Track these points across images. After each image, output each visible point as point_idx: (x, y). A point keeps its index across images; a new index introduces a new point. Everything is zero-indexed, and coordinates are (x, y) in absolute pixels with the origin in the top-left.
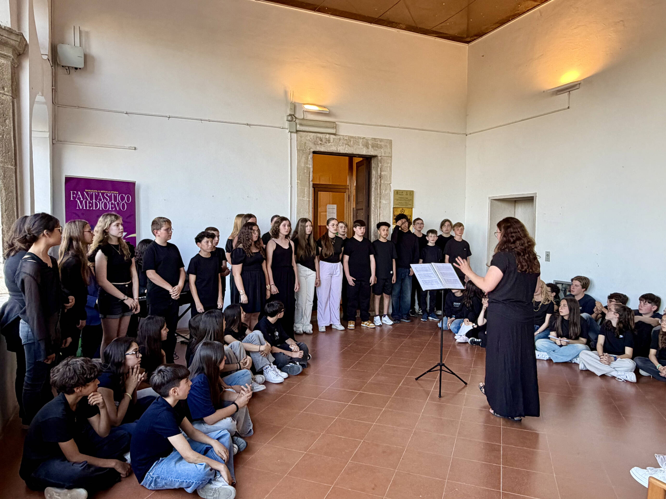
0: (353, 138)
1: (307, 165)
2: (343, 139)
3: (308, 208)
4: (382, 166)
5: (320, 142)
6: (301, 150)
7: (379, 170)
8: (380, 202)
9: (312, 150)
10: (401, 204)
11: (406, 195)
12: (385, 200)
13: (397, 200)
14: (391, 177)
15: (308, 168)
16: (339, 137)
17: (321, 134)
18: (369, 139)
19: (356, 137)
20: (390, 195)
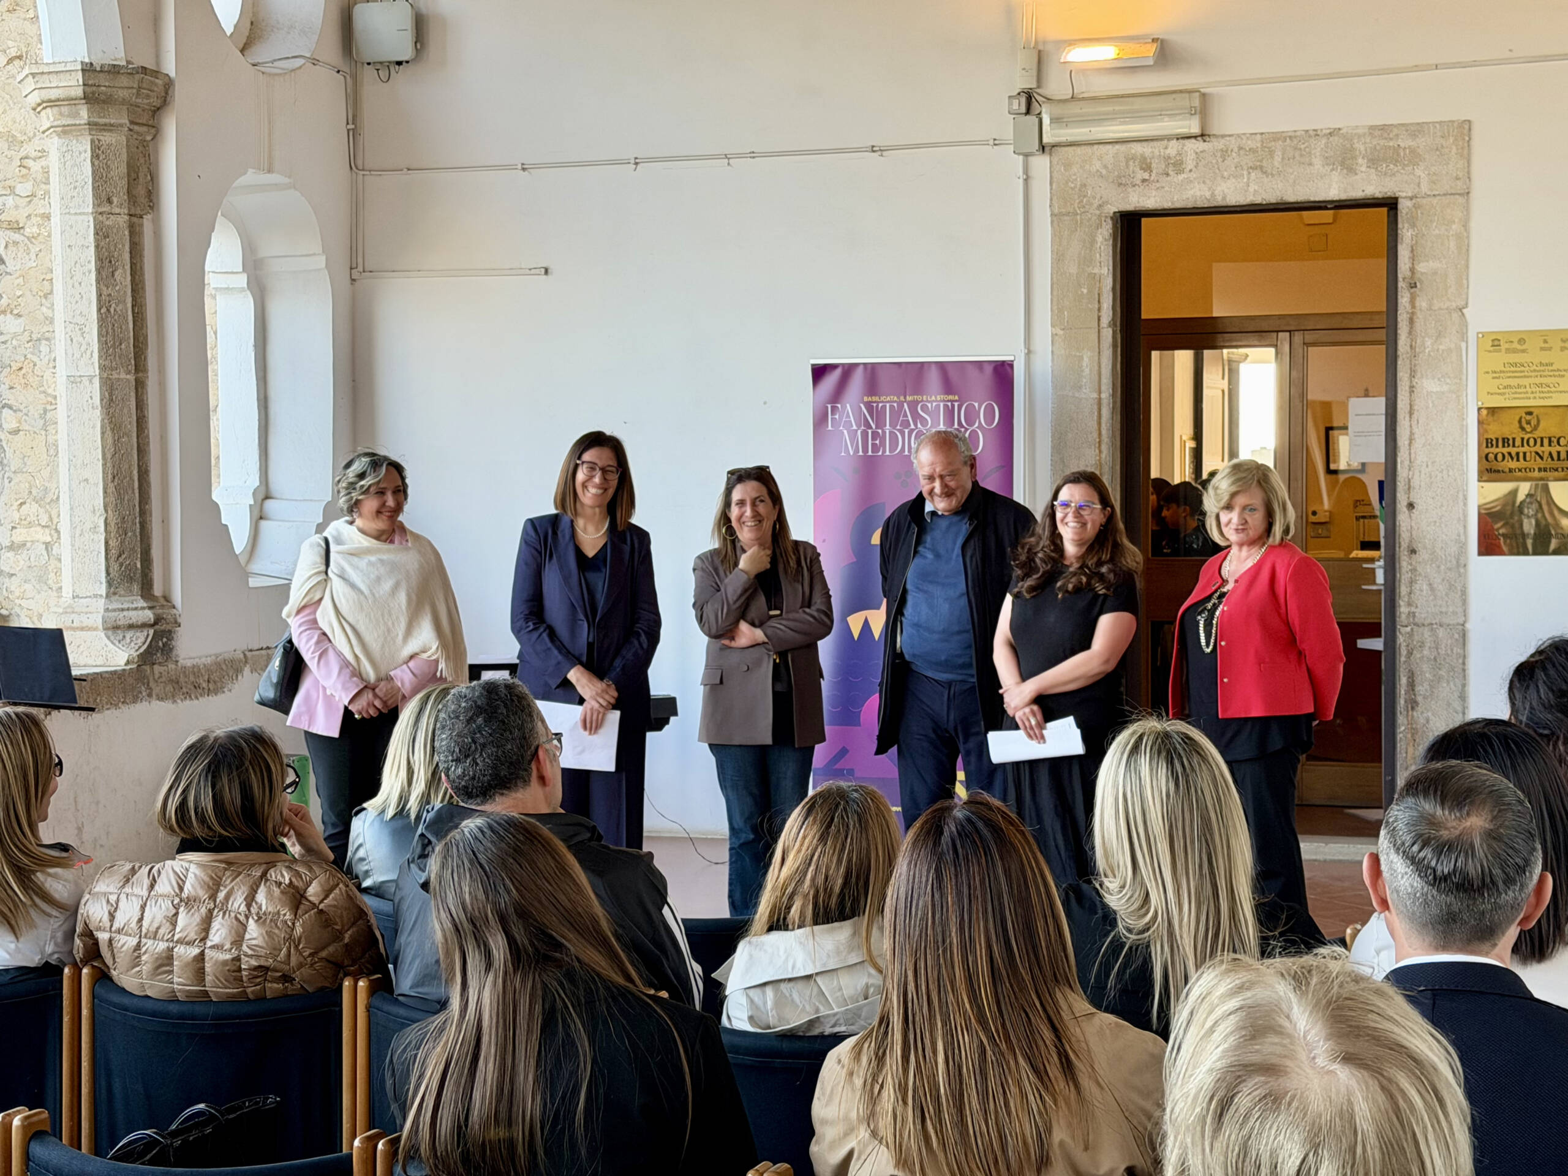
0: (1285, 138)
1: (1090, 270)
2: (1240, 148)
3: (1096, 426)
4: (1418, 237)
5: (1141, 175)
6: (1068, 214)
7: (1405, 254)
8: (1412, 387)
9: (1112, 209)
10: (1516, 393)
11: (1542, 349)
12: (1439, 379)
13: (1496, 374)
14: (1465, 282)
15: (1092, 276)
16: (1221, 146)
17: (1145, 144)
18: (1355, 134)
19: (1298, 134)
20: (1461, 356)
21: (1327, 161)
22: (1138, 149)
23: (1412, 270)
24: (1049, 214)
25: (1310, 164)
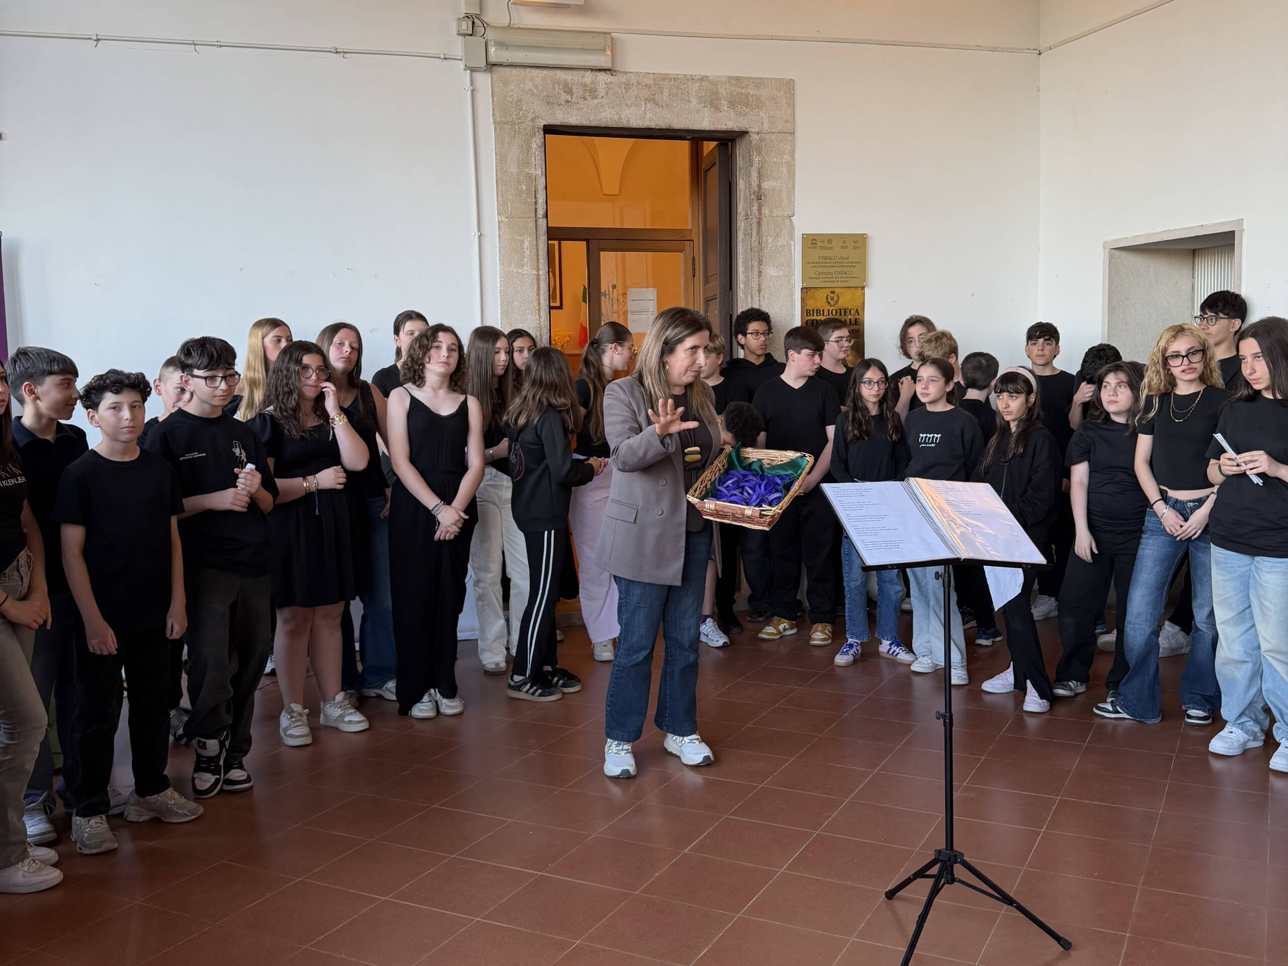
0: (671, 79)
1: (526, 170)
2: (639, 84)
3: (535, 296)
4: (763, 162)
5: (564, 97)
6: (508, 123)
7: (754, 174)
8: (760, 272)
9: (542, 123)
10: (827, 278)
11: (842, 247)
12: (777, 267)
13: (814, 264)
14: (793, 197)
15: (529, 176)
16: (624, 80)
17: (566, 72)
18: (720, 81)
19: (680, 77)
20: (791, 250)
21: (702, 100)
22: (561, 75)
23: (759, 186)
24: (492, 120)
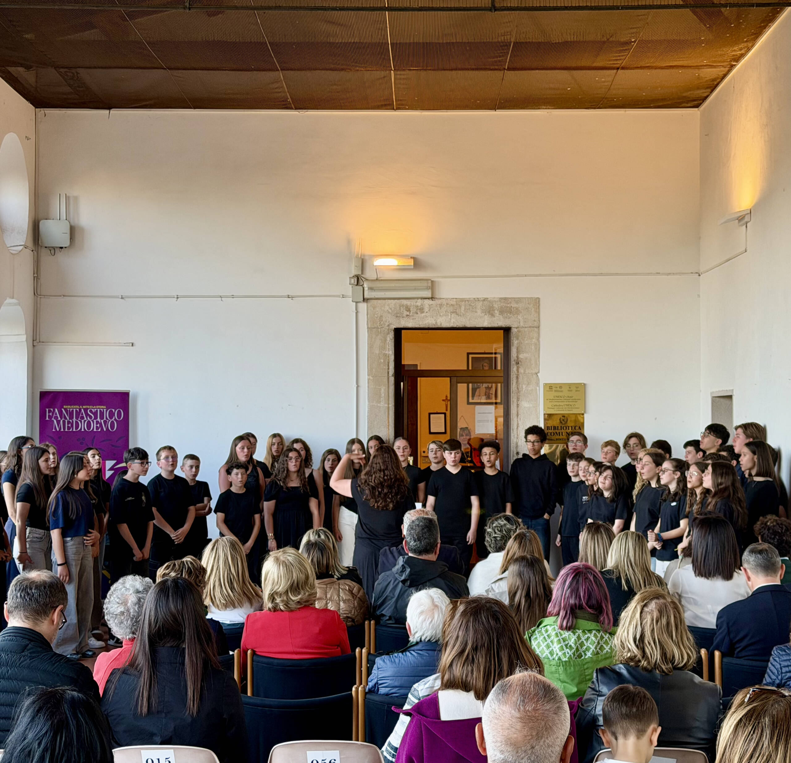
0: (466, 301)
1: (384, 352)
2: (447, 304)
3: (387, 418)
4: (520, 343)
5: (406, 313)
6: (375, 328)
8: (518, 405)
9: (393, 327)
10: (559, 408)
11: (569, 391)
12: (528, 402)
13: (551, 400)
14: (538, 362)
15: (385, 355)
16: (439, 303)
17: (408, 300)
18: (494, 301)
19: (471, 299)
20: (537, 392)
21: (484, 311)
22: (405, 302)
23: (517, 357)
24: (366, 327)
25: (476, 312)
